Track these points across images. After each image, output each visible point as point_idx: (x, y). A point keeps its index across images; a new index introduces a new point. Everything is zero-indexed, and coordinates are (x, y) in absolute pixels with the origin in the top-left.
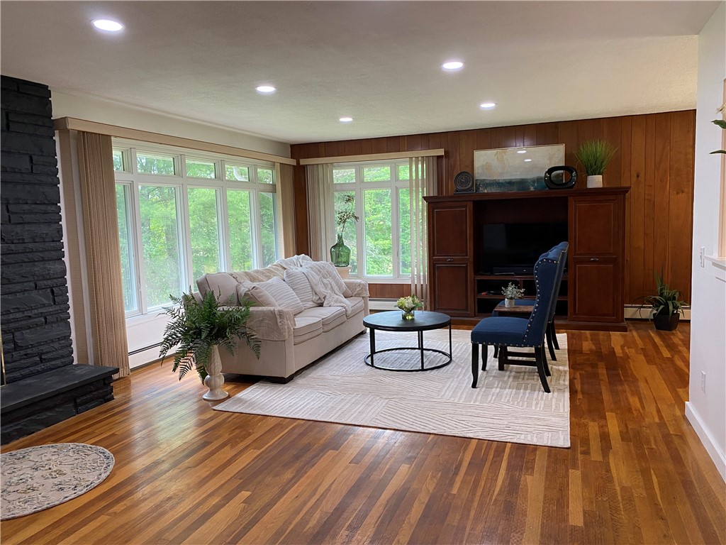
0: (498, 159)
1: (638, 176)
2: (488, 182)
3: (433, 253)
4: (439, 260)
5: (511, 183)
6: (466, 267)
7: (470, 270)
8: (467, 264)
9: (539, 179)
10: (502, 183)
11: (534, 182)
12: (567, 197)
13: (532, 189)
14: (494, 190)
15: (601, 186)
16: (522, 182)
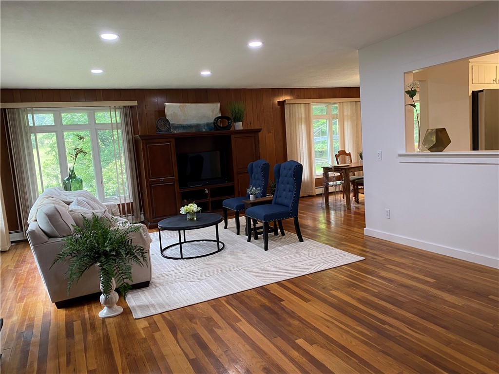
0: (181, 110)
1: (251, 124)
2: (176, 125)
3: (149, 176)
4: (154, 181)
5: (190, 126)
6: (174, 184)
7: (177, 186)
8: (174, 182)
9: (208, 124)
10: (185, 126)
11: (205, 126)
12: (230, 135)
13: (204, 130)
14: (181, 131)
15: (242, 129)
16: (198, 126)
